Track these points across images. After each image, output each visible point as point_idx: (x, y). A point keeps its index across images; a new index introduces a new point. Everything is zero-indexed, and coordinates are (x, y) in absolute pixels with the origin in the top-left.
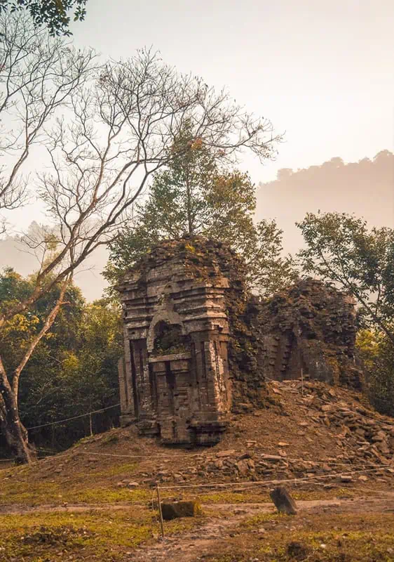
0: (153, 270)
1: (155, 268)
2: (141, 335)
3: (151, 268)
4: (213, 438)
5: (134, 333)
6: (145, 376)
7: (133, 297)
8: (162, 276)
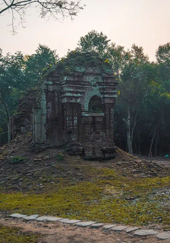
0: (90, 68)
1: (91, 67)
2: (76, 101)
3: (90, 67)
4: (112, 155)
5: (72, 99)
6: (75, 123)
7: (76, 80)
8: (94, 72)
